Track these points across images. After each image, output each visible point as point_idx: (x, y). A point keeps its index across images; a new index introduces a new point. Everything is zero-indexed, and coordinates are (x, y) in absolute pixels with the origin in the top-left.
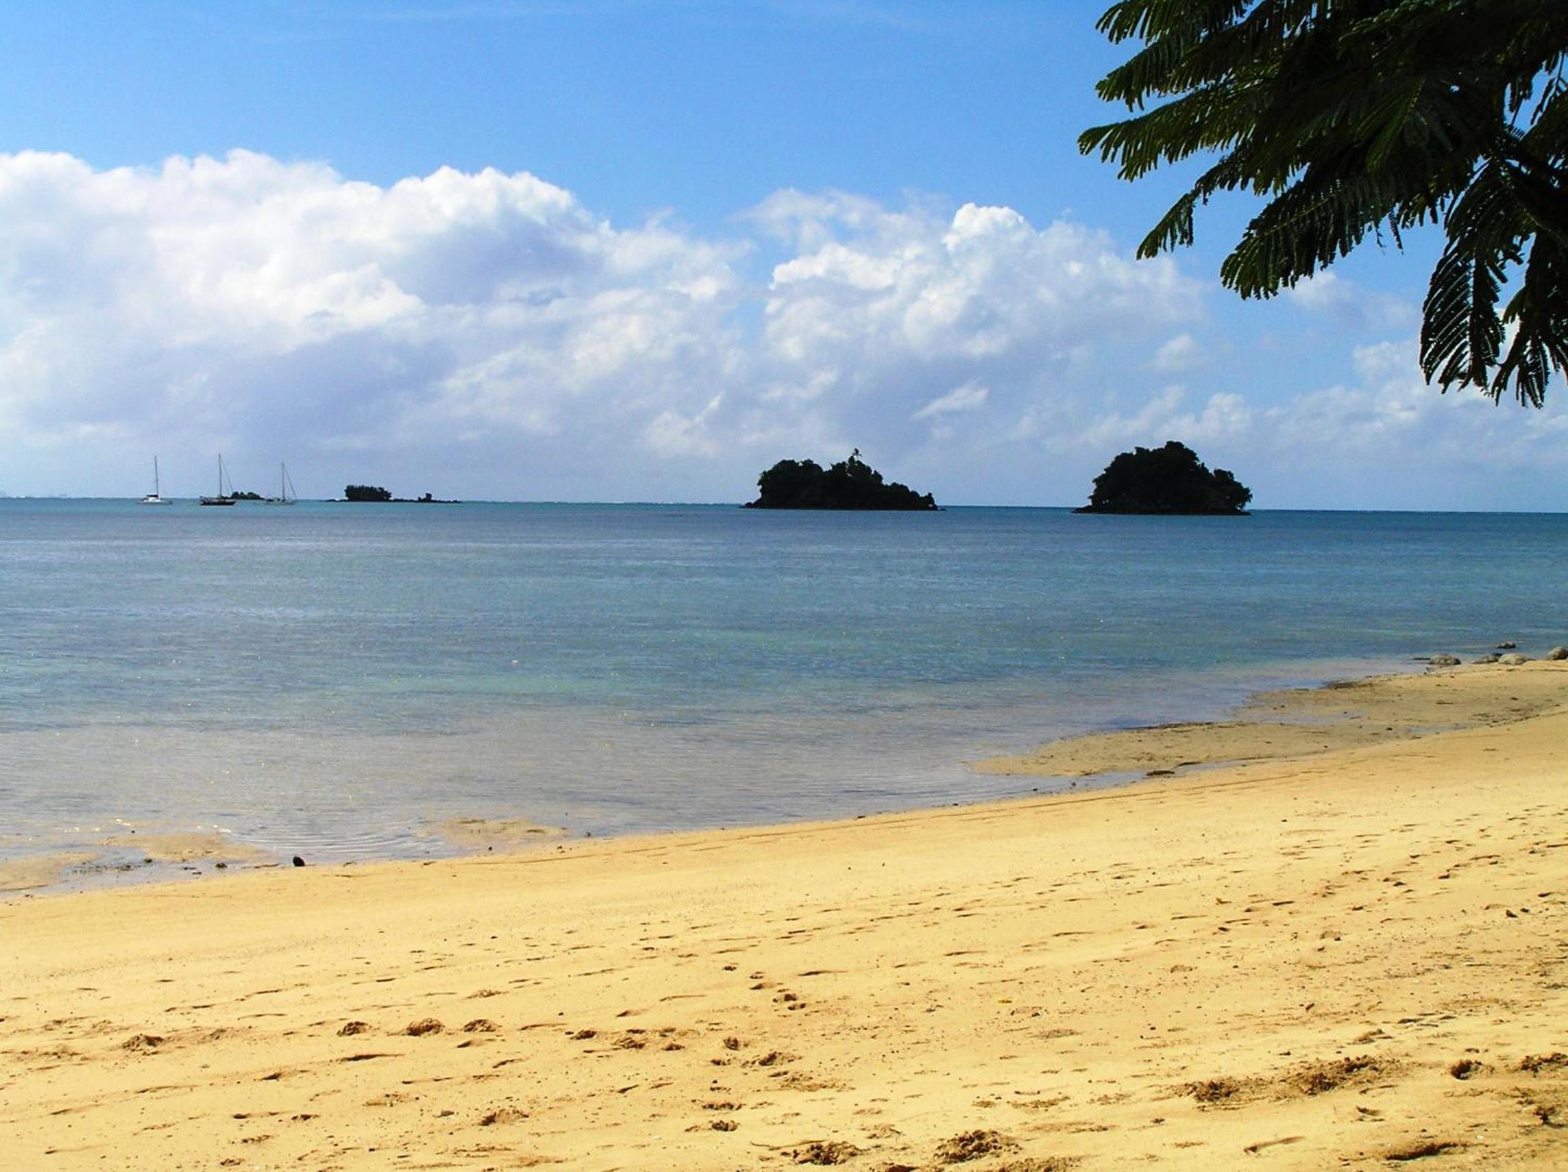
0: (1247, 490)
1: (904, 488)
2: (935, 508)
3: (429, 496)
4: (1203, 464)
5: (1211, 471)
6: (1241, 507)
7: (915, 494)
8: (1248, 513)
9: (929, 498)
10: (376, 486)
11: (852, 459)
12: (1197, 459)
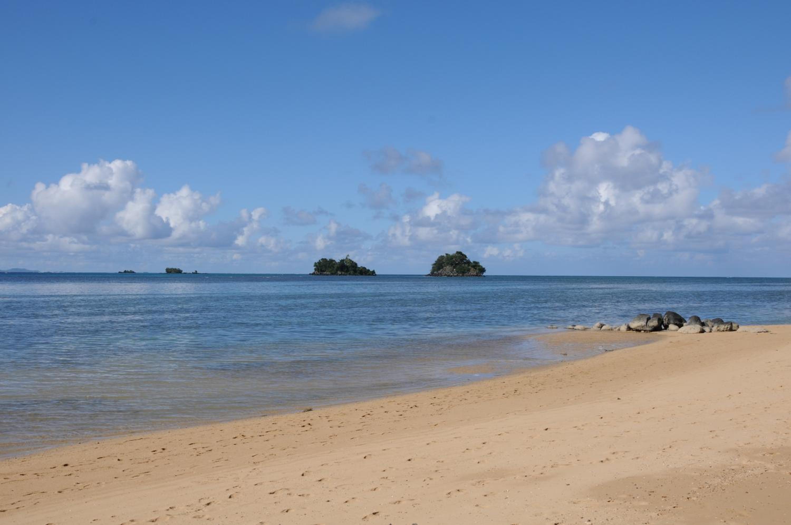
0: (484, 269)
1: (365, 268)
2: (376, 275)
3: (196, 271)
4: (469, 260)
5: (472, 261)
6: (482, 274)
7: (369, 270)
8: (484, 276)
9: (373, 272)
10: (177, 268)
11: (347, 258)
12: (467, 258)
